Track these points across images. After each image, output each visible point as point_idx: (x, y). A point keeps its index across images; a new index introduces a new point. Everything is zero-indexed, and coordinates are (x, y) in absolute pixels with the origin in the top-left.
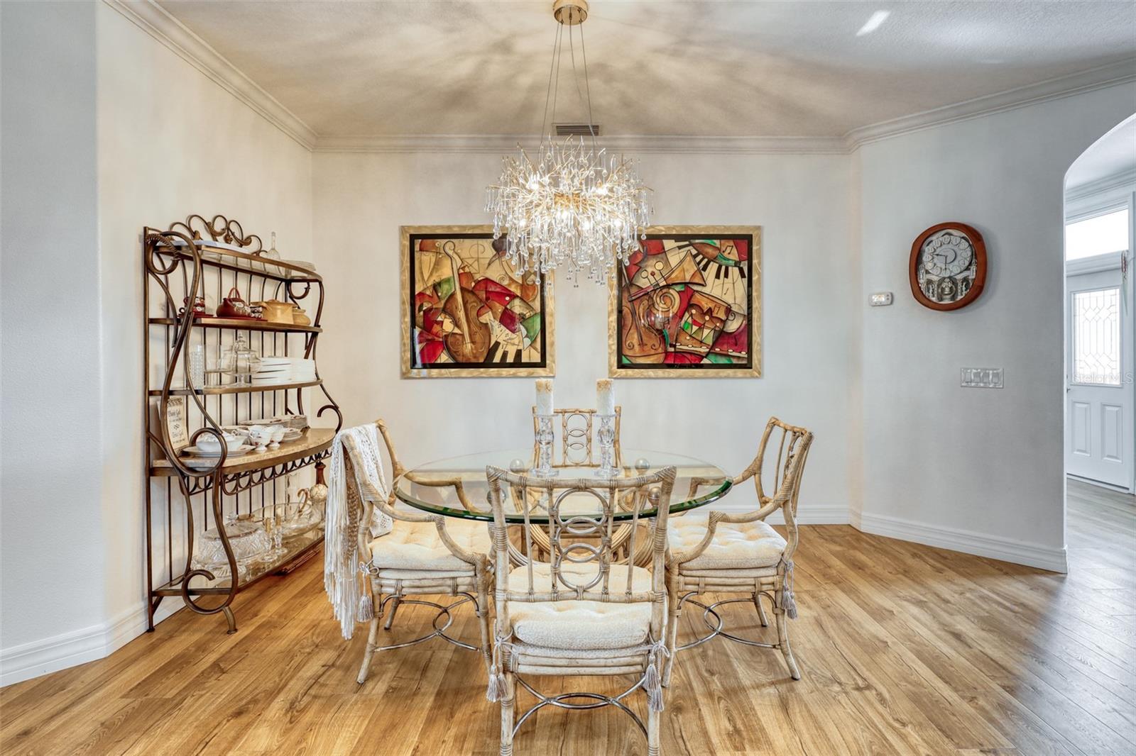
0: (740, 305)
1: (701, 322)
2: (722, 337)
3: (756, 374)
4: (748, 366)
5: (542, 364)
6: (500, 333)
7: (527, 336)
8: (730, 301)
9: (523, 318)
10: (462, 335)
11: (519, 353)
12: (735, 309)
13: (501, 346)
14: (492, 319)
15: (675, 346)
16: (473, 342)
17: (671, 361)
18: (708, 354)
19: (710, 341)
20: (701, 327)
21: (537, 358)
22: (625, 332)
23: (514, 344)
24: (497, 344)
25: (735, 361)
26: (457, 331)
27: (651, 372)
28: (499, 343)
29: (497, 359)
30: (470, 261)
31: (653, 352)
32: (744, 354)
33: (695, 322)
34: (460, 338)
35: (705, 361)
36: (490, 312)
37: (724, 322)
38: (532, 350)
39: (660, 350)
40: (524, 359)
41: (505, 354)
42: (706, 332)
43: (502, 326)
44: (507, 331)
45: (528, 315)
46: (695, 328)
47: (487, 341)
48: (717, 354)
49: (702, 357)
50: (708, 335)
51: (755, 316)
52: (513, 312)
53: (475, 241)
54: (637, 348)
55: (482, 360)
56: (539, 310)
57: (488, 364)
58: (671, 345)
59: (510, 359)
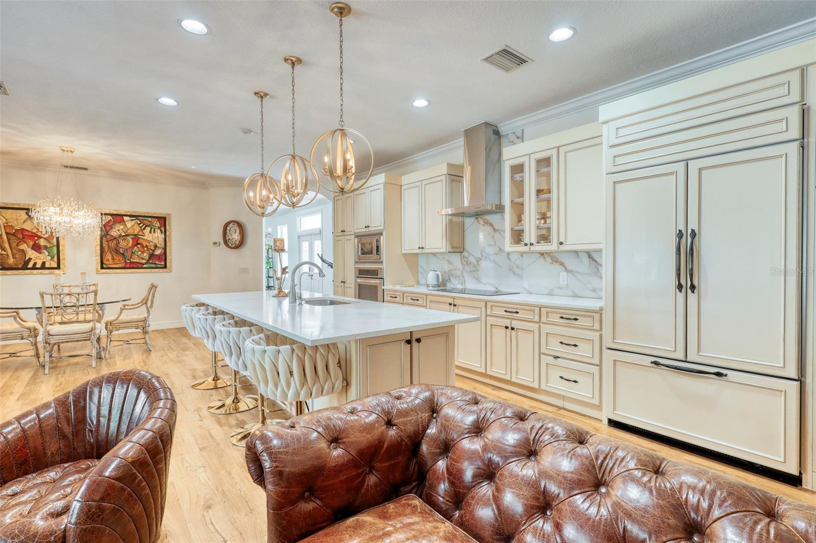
0: (161, 244)
1: (143, 250)
2: (152, 256)
3: (169, 271)
4: (165, 267)
5: (58, 268)
6: (31, 254)
7: (48, 255)
8: (157, 242)
9: (46, 248)
10: (8, 255)
11: (44, 263)
12: (158, 245)
13: (32, 260)
14: (26, 247)
15: (130, 260)
16: (14, 258)
17: (128, 266)
18: (146, 263)
19: (147, 258)
20: (143, 252)
21: (55, 265)
22: (104, 254)
23: (41, 259)
24: (30, 259)
25: (159, 266)
26: (3, 252)
27: (118, 271)
28: (31, 259)
29: (30, 265)
30: (12, 220)
31: (119, 262)
32: (163, 263)
33: (140, 251)
34: (6, 256)
35: (145, 266)
36: (25, 245)
37: (154, 251)
38: (52, 262)
39: (123, 262)
40: (46, 266)
41: (35, 264)
42: (145, 254)
43: (33, 251)
44: (36, 253)
45: (48, 246)
46: (140, 253)
47: (24, 258)
48: (151, 263)
49: (144, 264)
50: (146, 256)
51: (168, 248)
52: (39, 244)
53: (15, 211)
54: (111, 261)
55: (20, 266)
56: (56, 244)
57: (25, 267)
58: (128, 260)
59: (38, 266)
